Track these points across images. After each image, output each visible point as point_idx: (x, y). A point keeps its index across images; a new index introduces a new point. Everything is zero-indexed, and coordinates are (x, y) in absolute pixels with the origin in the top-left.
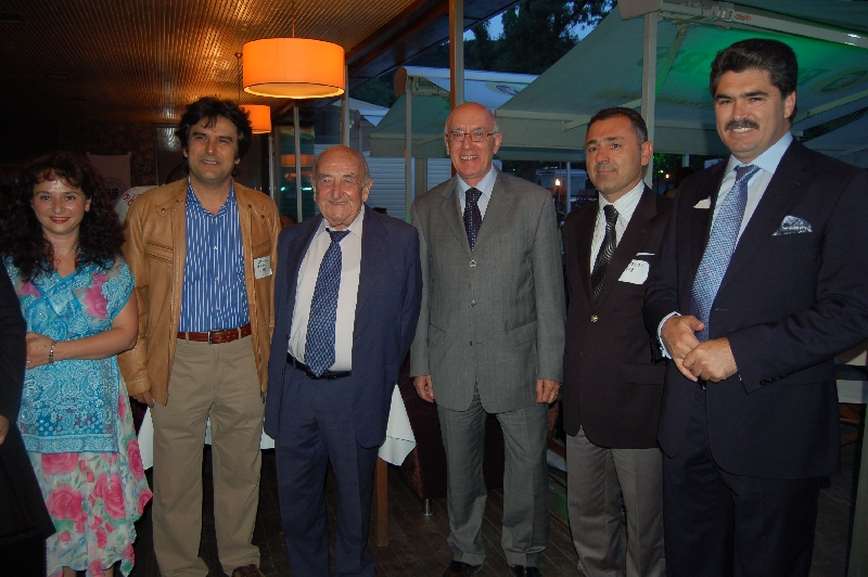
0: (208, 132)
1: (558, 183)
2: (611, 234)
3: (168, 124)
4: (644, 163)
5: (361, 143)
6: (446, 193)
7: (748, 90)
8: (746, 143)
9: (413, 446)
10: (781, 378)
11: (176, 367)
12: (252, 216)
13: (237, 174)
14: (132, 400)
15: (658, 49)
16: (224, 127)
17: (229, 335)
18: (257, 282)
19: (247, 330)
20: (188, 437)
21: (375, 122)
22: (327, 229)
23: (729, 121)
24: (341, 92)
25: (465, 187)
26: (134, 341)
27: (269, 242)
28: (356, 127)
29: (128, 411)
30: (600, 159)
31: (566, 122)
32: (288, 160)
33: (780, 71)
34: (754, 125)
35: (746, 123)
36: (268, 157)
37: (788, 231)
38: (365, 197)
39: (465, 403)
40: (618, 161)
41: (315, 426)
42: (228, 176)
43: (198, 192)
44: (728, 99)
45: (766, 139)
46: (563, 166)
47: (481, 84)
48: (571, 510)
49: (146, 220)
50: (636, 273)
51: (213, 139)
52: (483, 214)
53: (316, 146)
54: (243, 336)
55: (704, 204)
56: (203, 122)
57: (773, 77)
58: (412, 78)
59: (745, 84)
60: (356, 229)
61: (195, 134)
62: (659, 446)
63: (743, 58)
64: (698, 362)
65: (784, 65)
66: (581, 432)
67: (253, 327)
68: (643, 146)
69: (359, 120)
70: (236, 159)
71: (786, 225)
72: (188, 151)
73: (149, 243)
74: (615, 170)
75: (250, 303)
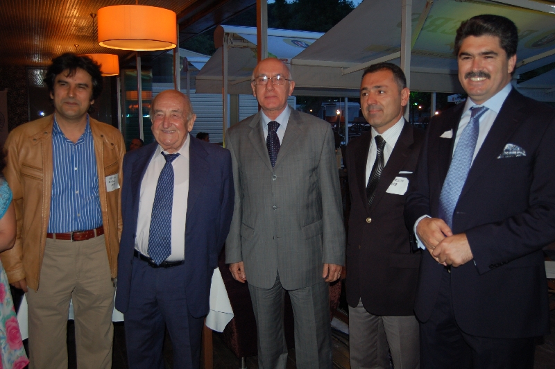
0: (69, 80)
1: (338, 113)
2: (380, 158)
3: (38, 67)
4: (403, 104)
5: (189, 83)
6: (252, 124)
7: (483, 50)
8: (480, 90)
9: (231, 317)
10: (504, 263)
11: (46, 260)
12: (104, 143)
13: (91, 111)
14: (12, 288)
15: (413, 14)
16: (81, 77)
17: (87, 235)
18: (108, 194)
19: (101, 231)
20: (55, 315)
21: (199, 67)
22: (162, 153)
23: (468, 71)
24: (174, 46)
25: (267, 120)
26: (13, 241)
27: (117, 163)
28: (185, 71)
29: (8, 296)
30: (370, 102)
31: (344, 68)
32: (132, 95)
33: (507, 38)
34: (488, 76)
35: (481, 74)
36: (116, 93)
37: (509, 155)
38: (190, 128)
39: (269, 283)
40: (384, 103)
41: (155, 303)
42: (84, 113)
43: (62, 125)
44: (468, 56)
45: (495, 86)
46: (343, 100)
47: (279, 39)
48: (353, 362)
49: (21, 147)
50: (399, 186)
51: (73, 86)
52: (281, 141)
53: (154, 84)
54: (98, 235)
55: (447, 135)
56: (66, 72)
57: (502, 42)
58: (228, 34)
59: (481, 46)
60: (184, 152)
61: (59, 81)
62: (415, 315)
63: (482, 26)
64: (443, 252)
65: (510, 34)
66: (360, 304)
67: (106, 228)
68: (403, 91)
69: (187, 66)
70: (91, 100)
71: (507, 150)
72: (53, 95)
73: (24, 165)
74: (381, 110)
75: (103, 210)
